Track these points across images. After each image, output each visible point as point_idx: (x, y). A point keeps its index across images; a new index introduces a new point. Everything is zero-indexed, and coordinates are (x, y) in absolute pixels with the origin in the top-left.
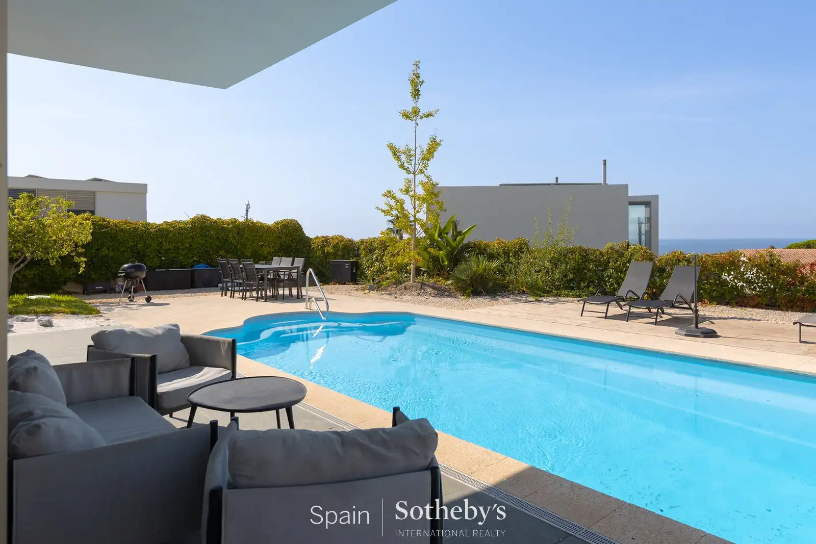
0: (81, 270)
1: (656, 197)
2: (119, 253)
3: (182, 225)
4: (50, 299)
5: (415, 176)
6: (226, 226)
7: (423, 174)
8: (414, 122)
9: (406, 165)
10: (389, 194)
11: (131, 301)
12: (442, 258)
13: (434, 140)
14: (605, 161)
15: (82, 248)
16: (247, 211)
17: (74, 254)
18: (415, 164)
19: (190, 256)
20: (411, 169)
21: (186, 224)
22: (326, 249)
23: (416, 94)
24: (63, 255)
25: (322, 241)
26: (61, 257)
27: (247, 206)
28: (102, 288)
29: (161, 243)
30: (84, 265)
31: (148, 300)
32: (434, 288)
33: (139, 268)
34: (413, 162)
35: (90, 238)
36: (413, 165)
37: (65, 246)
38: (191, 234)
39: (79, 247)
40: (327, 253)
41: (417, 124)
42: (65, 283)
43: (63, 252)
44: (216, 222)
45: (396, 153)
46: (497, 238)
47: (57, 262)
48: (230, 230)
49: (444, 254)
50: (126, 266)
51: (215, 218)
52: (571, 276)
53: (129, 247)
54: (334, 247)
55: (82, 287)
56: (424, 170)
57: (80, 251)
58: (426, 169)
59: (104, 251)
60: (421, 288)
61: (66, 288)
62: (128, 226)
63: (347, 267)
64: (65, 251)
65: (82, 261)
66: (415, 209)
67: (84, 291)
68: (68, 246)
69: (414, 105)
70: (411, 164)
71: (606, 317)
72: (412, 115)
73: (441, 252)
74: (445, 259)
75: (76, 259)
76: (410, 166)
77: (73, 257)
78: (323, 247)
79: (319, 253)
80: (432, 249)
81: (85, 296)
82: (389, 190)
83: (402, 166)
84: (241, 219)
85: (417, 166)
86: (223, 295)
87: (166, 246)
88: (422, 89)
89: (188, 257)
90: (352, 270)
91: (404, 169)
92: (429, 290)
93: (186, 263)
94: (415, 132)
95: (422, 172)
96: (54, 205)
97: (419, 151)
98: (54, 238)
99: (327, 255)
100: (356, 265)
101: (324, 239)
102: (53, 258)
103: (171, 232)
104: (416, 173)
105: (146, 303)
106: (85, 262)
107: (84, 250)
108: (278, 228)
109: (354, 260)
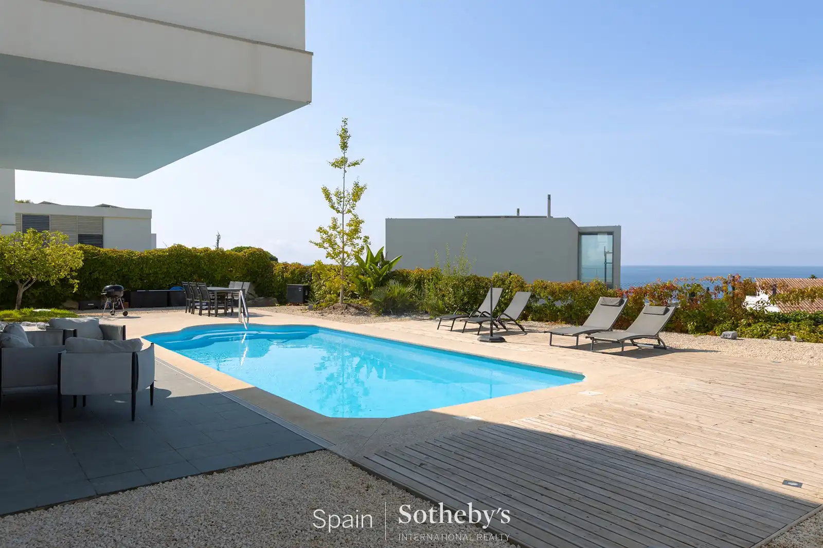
0: (75, 290)
1: (619, 227)
2: (108, 276)
3: (161, 253)
4: (50, 312)
5: (343, 214)
6: (199, 254)
7: (350, 213)
8: (343, 169)
9: (336, 205)
10: (320, 230)
11: (113, 315)
12: (369, 283)
13: (357, 185)
14: (549, 196)
15: (76, 272)
16: (218, 241)
17: (69, 277)
18: (343, 205)
19: (168, 279)
20: (341, 210)
21: (164, 252)
22: (285, 274)
23: (344, 146)
24: (61, 277)
25: (283, 268)
26: (59, 279)
27: (218, 237)
28: (93, 304)
29: (142, 268)
30: (77, 286)
31: (125, 314)
32: (357, 308)
33: (118, 289)
34: (342, 203)
35: (81, 264)
36: (342, 206)
37: (62, 271)
38: (168, 261)
39: (73, 271)
40: (286, 278)
41: (345, 171)
42: (64, 301)
43: (61, 275)
44: (190, 250)
45: (328, 196)
46: (417, 267)
47: (56, 283)
48: (201, 258)
49: (372, 281)
50: (108, 286)
51: (190, 247)
52: (466, 300)
53: (116, 272)
54: (292, 273)
55: (78, 304)
56: (352, 209)
57: (73, 274)
58: (354, 209)
59: (96, 275)
60: (346, 308)
61: (66, 304)
62: (115, 254)
63: (300, 290)
64: (63, 275)
65: (75, 283)
66: (343, 242)
67: (79, 307)
68: (65, 270)
69: (343, 156)
70: (340, 205)
71: (451, 330)
72: (341, 163)
73: (369, 279)
74: (372, 285)
75: (71, 281)
76: (339, 207)
77: (68, 279)
78: (283, 272)
79: (279, 278)
80: (362, 276)
81: (79, 311)
82: (321, 227)
83: (333, 207)
84: (213, 248)
85: (345, 207)
86: (188, 312)
87: (146, 271)
88: (350, 142)
89: (166, 280)
90: (304, 293)
91: (334, 209)
92: (352, 310)
93: (164, 286)
94: (344, 178)
95: (349, 211)
96: (53, 238)
97: (346, 194)
98: (53, 264)
99: (286, 280)
100: (308, 289)
101: (283, 266)
102: (53, 280)
103: (151, 259)
104: (345, 212)
105: (123, 316)
106: (78, 283)
107: (77, 274)
108: (245, 256)
109: (307, 284)
